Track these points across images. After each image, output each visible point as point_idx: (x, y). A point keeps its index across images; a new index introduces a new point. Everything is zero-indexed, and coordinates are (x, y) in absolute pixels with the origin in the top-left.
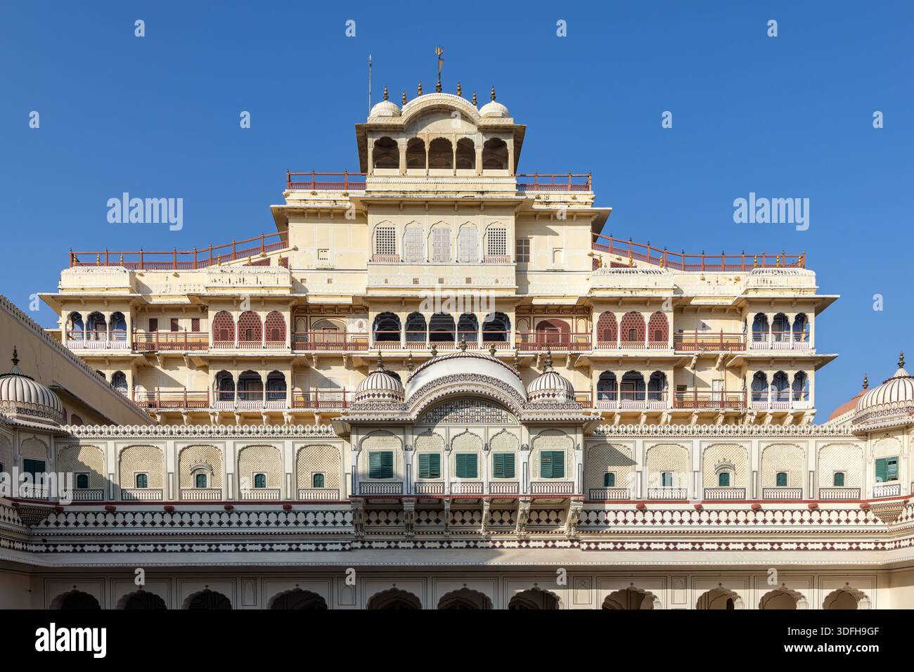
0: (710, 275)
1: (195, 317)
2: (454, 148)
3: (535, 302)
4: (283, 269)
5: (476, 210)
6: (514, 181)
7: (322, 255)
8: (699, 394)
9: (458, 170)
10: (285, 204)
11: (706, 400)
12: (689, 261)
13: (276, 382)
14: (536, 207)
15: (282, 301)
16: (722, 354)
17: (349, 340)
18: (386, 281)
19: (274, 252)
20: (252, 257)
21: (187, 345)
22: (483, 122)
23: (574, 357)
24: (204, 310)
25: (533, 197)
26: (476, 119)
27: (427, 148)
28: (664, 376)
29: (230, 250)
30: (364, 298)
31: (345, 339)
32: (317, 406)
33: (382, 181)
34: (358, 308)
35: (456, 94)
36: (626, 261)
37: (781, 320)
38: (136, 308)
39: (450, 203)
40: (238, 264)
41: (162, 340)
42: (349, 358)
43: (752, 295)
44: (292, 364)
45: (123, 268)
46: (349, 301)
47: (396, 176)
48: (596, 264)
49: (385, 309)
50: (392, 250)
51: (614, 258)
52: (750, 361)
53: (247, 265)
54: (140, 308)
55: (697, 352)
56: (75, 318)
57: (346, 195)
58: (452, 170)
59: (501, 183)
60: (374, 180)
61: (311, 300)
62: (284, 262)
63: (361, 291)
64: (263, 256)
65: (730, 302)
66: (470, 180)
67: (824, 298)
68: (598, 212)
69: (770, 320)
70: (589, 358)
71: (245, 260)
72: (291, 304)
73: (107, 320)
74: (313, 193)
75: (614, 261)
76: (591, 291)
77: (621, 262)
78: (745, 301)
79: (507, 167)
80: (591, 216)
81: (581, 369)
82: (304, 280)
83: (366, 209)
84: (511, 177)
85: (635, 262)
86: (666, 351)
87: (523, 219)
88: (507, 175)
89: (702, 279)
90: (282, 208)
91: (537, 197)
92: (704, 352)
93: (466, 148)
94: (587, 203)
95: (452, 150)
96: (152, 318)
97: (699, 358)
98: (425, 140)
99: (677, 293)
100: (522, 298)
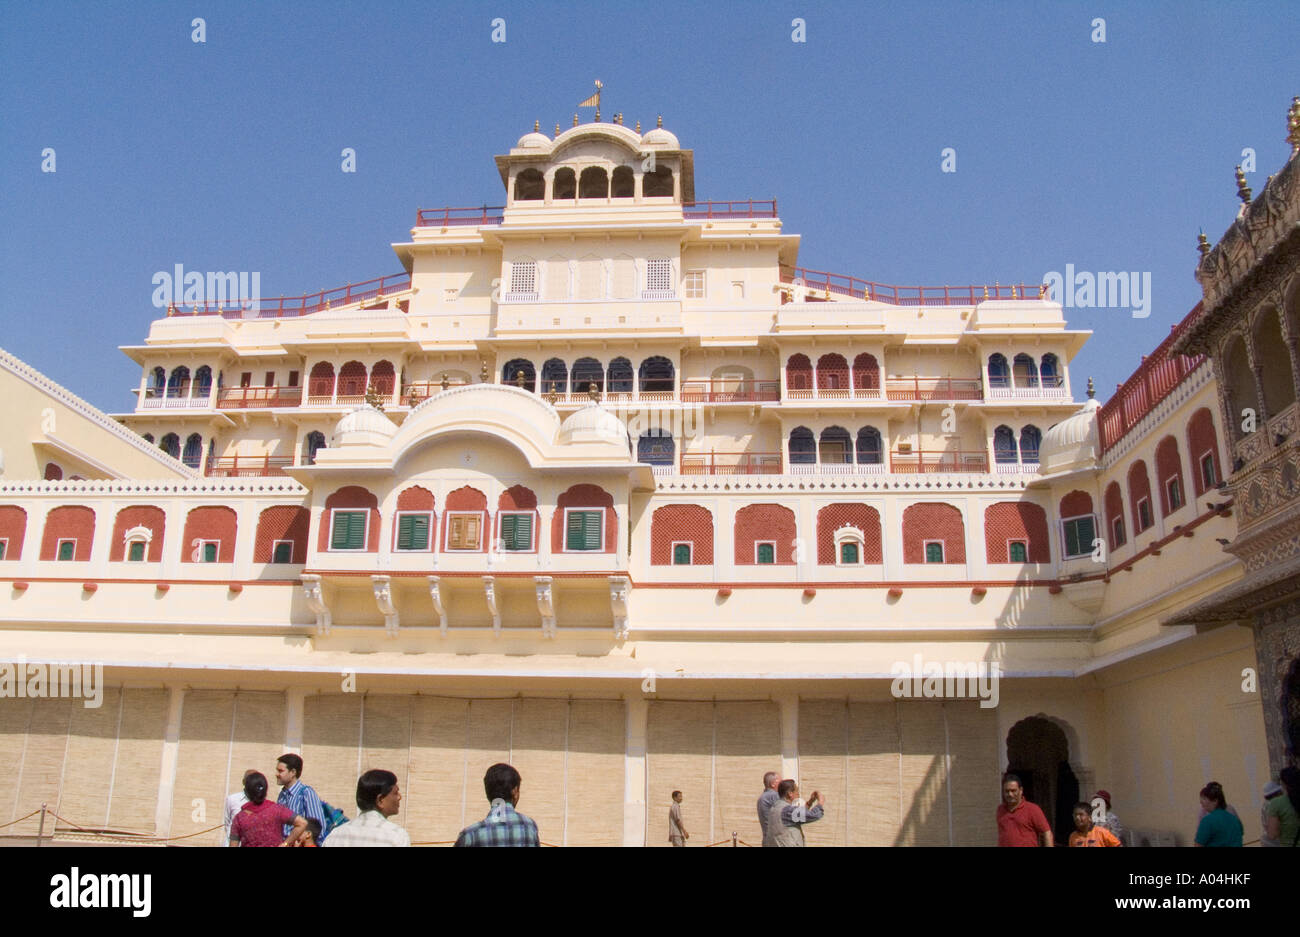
0: (925, 309)
1: (294, 370)
2: (610, 176)
4: (401, 313)
5: (632, 243)
6: (681, 208)
7: (451, 296)
8: (923, 454)
9: (614, 199)
10: (412, 240)
12: (898, 293)
14: (707, 236)
15: (393, 349)
16: (952, 404)
18: (520, 323)
19: (392, 295)
20: (365, 301)
21: (278, 402)
22: (643, 149)
24: (301, 361)
25: (702, 226)
26: (636, 146)
27: (578, 177)
29: (343, 294)
30: (490, 342)
33: (522, 215)
34: (483, 355)
35: (617, 123)
36: (820, 293)
37: (1024, 362)
38: (227, 361)
39: (600, 234)
40: (350, 311)
41: (250, 396)
45: (220, 318)
47: (540, 208)
48: (785, 298)
49: (516, 355)
50: (530, 287)
51: (807, 290)
52: (991, 412)
53: (362, 309)
54: (231, 361)
55: (919, 402)
57: (478, 230)
58: (605, 199)
59: (665, 211)
60: (513, 213)
61: (426, 347)
62: (404, 306)
64: (380, 299)
65: (955, 341)
66: (628, 209)
67: (1075, 334)
68: (785, 240)
69: (1011, 362)
71: (357, 305)
72: (403, 352)
73: (192, 375)
74: (444, 231)
75: (808, 295)
76: (775, 329)
77: (816, 296)
78: (975, 339)
79: (671, 194)
80: (778, 245)
81: (769, 425)
82: (425, 325)
83: (502, 242)
84: (676, 205)
85: (833, 295)
86: (879, 401)
87: (694, 250)
88: (672, 202)
89: (920, 315)
90: (408, 247)
91: (710, 226)
92: (927, 402)
93: (623, 177)
94: (771, 231)
95: (606, 179)
96: (246, 372)
97: (924, 410)
98: (575, 169)
99: (887, 331)
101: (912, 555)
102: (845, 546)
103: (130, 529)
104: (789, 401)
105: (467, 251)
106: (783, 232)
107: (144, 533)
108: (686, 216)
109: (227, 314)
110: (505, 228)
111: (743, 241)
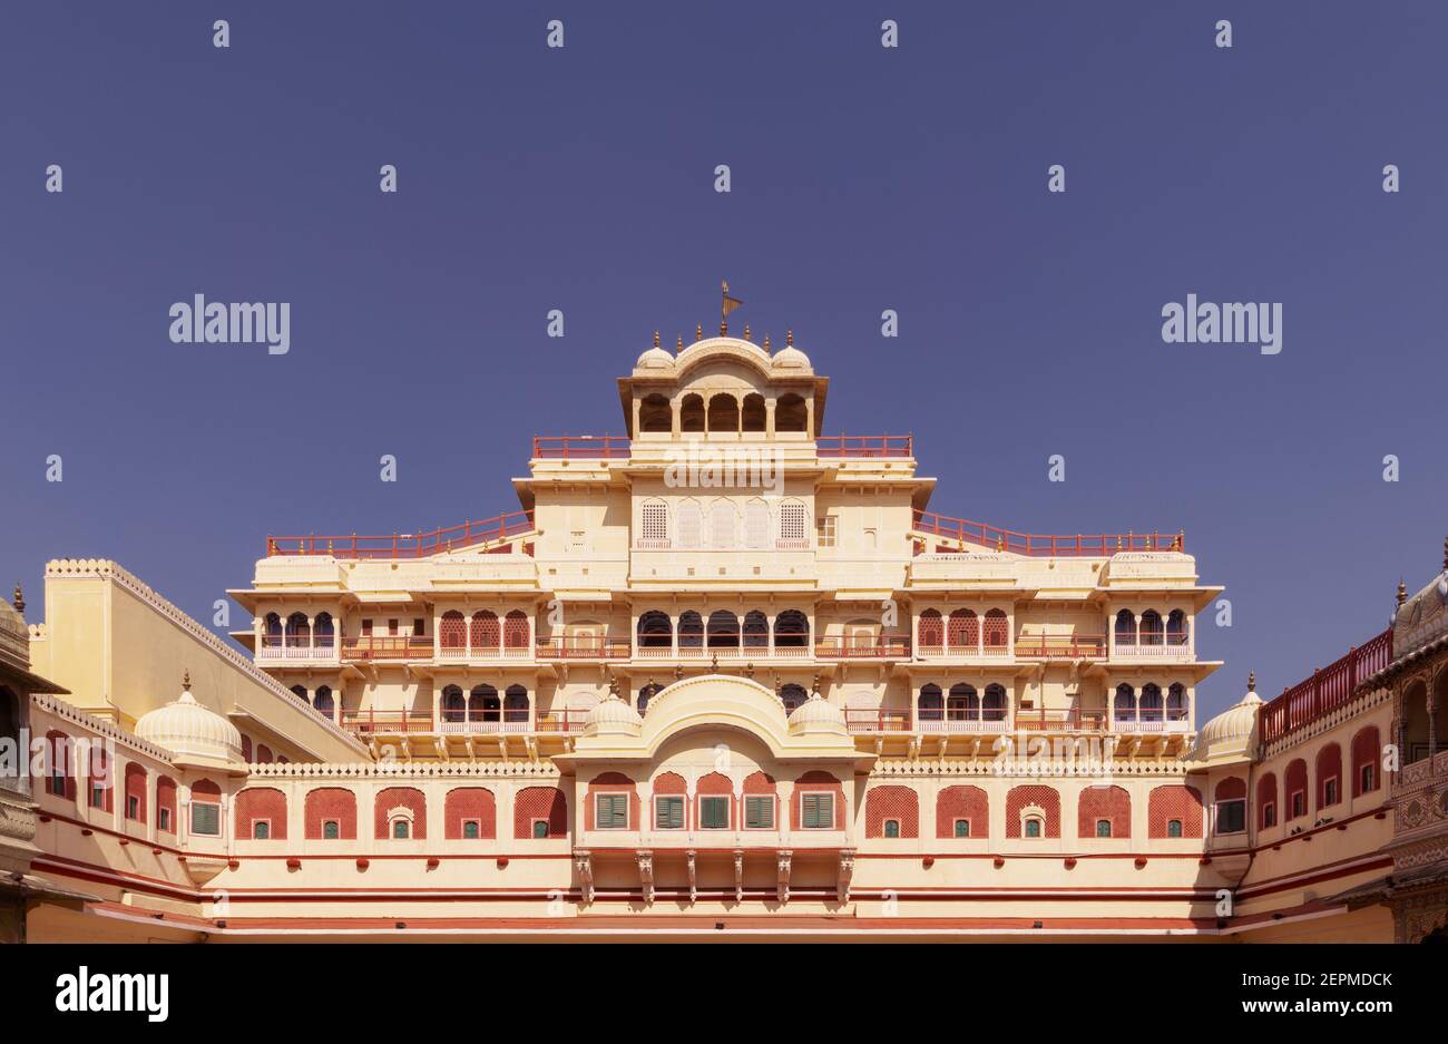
0: (1058, 561)
1: (419, 617)
2: (740, 405)
3: (840, 597)
4: (526, 557)
6: (814, 445)
7: (578, 539)
8: (1046, 712)
9: (743, 433)
10: (531, 476)
11: (1058, 719)
12: (1033, 544)
13: (517, 698)
14: (840, 478)
15: (525, 598)
16: (1077, 661)
17: (608, 646)
18: (654, 572)
19: (516, 536)
20: (489, 543)
21: (405, 654)
22: (774, 374)
23: (890, 666)
24: (429, 609)
25: (837, 465)
26: (766, 369)
27: (706, 406)
28: (1002, 690)
29: (464, 536)
30: (625, 593)
31: (603, 646)
32: (566, 731)
33: (649, 448)
34: (618, 607)
35: (744, 339)
36: (953, 543)
37: (1151, 619)
38: (347, 607)
40: (471, 552)
41: (377, 646)
42: (607, 668)
43: (1114, 586)
44: (536, 676)
45: (331, 557)
46: (608, 597)
47: (668, 442)
48: (918, 548)
49: (651, 607)
50: (662, 532)
51: (939, 540)
52: (1111, 670)
53: (483, 553)
54: (350, 608)
55: (1045, 660)
56: (272, 621)
57: (604, 465)
58: (736, 434)
59: (795, 449)
60: (640, 446)
61: (561, 596)
62: (529, 549)
63: (623, 586)
64: (502, 541)
65: (1085, 596)
67: (1205, 591)
68: (920, 484)
69: (1138, 618)
70: (906, 667)
71: (480, 546)
72: (536, 602)
73: (311, 621)
74: (565, 464)
75: (940, 544)
76: (909, 582)
77: (948, 546)
78: (1105, 595)
79: (806, 430)
80: (911, 489)
81: (899, 681)
82: (553, 571)
83: (630, 482)
84: (811, 442)
85: (967, 546)
86: (1006, 658)
87: (827, 491)
88: (805, 438)
89: (1051, 567)
90: (527, 483)
91: (843, 466)
92: (1054, 659)
93: (754, 406)
94: (905, 473)
95: (737, 409)
96: (366, 618)
97: (1048, 666)
98: (703, 396)
99: (1018, 586)
100: (822, 592)
104: (920, 658)
105: (591, 488)
106: (916, 475)
108: (820, 453)
109: (338, 555)
110: (634, 466)
111: (878, 484)
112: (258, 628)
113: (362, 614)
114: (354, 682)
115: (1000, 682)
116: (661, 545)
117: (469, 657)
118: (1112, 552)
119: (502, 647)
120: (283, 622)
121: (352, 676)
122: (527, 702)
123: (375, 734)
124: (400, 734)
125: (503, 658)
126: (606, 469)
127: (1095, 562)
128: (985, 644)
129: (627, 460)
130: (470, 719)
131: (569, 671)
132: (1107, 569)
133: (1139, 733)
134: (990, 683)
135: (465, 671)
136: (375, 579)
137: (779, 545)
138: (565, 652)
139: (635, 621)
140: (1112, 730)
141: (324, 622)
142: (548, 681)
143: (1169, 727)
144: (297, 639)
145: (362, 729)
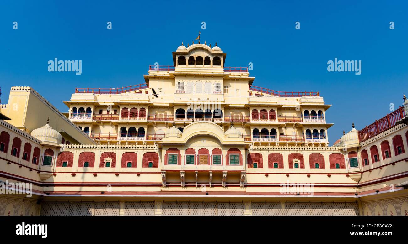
0: (288, 98)
1: (116, 109)
3: (230, 106)
4: (146, 95)
5: (211, 78)
6: (223, 69)
7: (160, 90)
8: (287, 136)
9: (205, 66)
10: (149, 75)
11: (291, 138)
12: (281, 94)
13: (142, 131)
14: (230, 77)
15: (146, 105)
16: (295, 123)
17: (167, 117)
18: (181, 99)
19: (144, 89)
20: (136, 91)
21: (111, 118)
23: (244, 124)
24: (119, 107)
25: (229, 74)
26: (211, 51)
27: (195, 59)
28: (275, 131)
29: (129, 89)
30: (173, 104)
31: (166, 117)
32: (155, 139)
33: (180, 69)
34: (171, 107)
35: (205, 44)
36: (260, 93)
37: (313, 113)
38: (96, 106)
39: (202, 75)
40: (131, 93)
41: (103, 117)
42: (167, 123)
43: (303, 104)
44: (147, 125)
45: (93, 94)
46: (168, 105)
47: (185, 67)
48: (251, 94)
49: (180, 108)
50: (183, 89)
51: (256, 92)
52: (304, 126)
53: (134, 93)
54: (97, 106)
55: (286, 123)
56: (74, 109)
58: (203, 66)
59: (219, 70)
60: (178, 68)
61: (155, 104)
62: (147, 93)
63: (172, 102)
64: (140, 90)
65: (296, 107)
66: (209, 69)
67: (327, 106)
68: (251, 79)
69: (310, 112)
70: (249, 124)
71: (134, 91)
72: (148, 106)
73: (85, 110)
74: (158, 72)
76: (249, 102)
78: (302, 106)
79: (221, 65)
80: (248, 80)
81: (247, 128)
82: (153, 98)
83: (175, 76)
85: (263, 94)
86: (276, 122)
87: (227, 80)
88: (221, 67)
89: (286, 100)
90: (147, 76)
91: (230, 74)
92: (288, 123)
93: (207, 59)
94: (246, 76)
95: (203, 60)
96: (101, 109)
97: (287, 125)
98: (194, 57)
99: (278, 104)
100: (226, 104)
101: (312, 166)
102: (295, 164)
103: (105, 158)
104: (253, 122)
105: (165, 78)
106: (249, 76)
107: (110, 159)
108: (224, 71)
109: (95, 93)
110: (176, 73)
111: (239, 78)
112: (70, 111)
113: (99, 108)
114: (96, 126)
115: (275, 128)
116: (182, 92)
117: (129, 120)
118: (301, 96)
119: (138, 117)
120: (78, 109)
121: (95, 124)
122: (144, 132)
123: (100, 140)
124: (108, 140)
125: (138, 120)
126: (169, 73)
127: (297, 99)
128: (270, 118)
129: (174, 71)
130: (128, 136)
131: (156, 124)
132: (300, 100)
133: (313, 142)
134: (272, 128)
135: (128, 123)
136: (105, 99)
137: (214, 93)
138: (156, 119)
139: (175, 111)
140: (306, 142)
141: (89, 110)
142: (150, 126)
143: (321, 141)
144: (81, 114)
145: (97, 139)
